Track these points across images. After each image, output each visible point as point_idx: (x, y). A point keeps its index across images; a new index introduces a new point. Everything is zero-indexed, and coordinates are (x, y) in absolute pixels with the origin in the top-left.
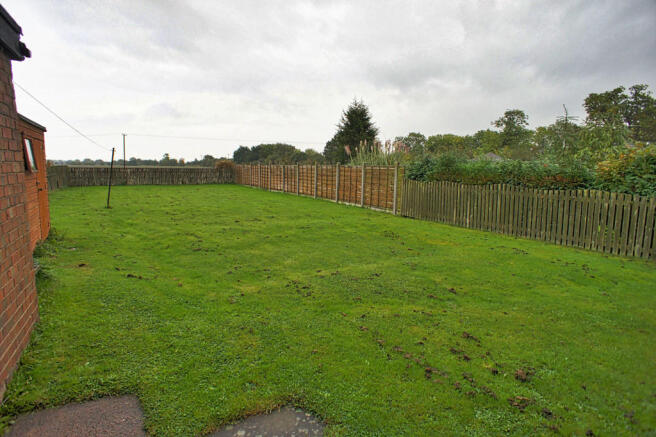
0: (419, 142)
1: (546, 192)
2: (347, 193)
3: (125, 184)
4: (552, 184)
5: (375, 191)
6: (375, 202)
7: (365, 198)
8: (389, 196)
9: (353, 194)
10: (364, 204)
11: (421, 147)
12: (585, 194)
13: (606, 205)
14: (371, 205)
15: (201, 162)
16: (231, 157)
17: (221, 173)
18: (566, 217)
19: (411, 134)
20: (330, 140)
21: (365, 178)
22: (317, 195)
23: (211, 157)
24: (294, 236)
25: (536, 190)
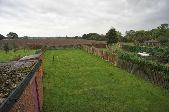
0: (133, 33)
1: (150, 70)
2: (105, 58)
3: (57, 49)
4: (152, 68)
5: (112, 59)
6: (111, 61)
7: (109, 60)
8: (115, 61)
9: (107, 58)
10: (109, 61)
11: (133, 34)
12: (159, 73)
13: (164, 77)
14: (111, 62)
15: (75, 37)
16: (82, 36)
17: (78, 46)
18: (154, 77)
19: (130, 31)
20: (107, 33)
21: (110, 55)
22: (99, 56)
23: (77, 36)
24: (89, 74)
25: (147, 69)
